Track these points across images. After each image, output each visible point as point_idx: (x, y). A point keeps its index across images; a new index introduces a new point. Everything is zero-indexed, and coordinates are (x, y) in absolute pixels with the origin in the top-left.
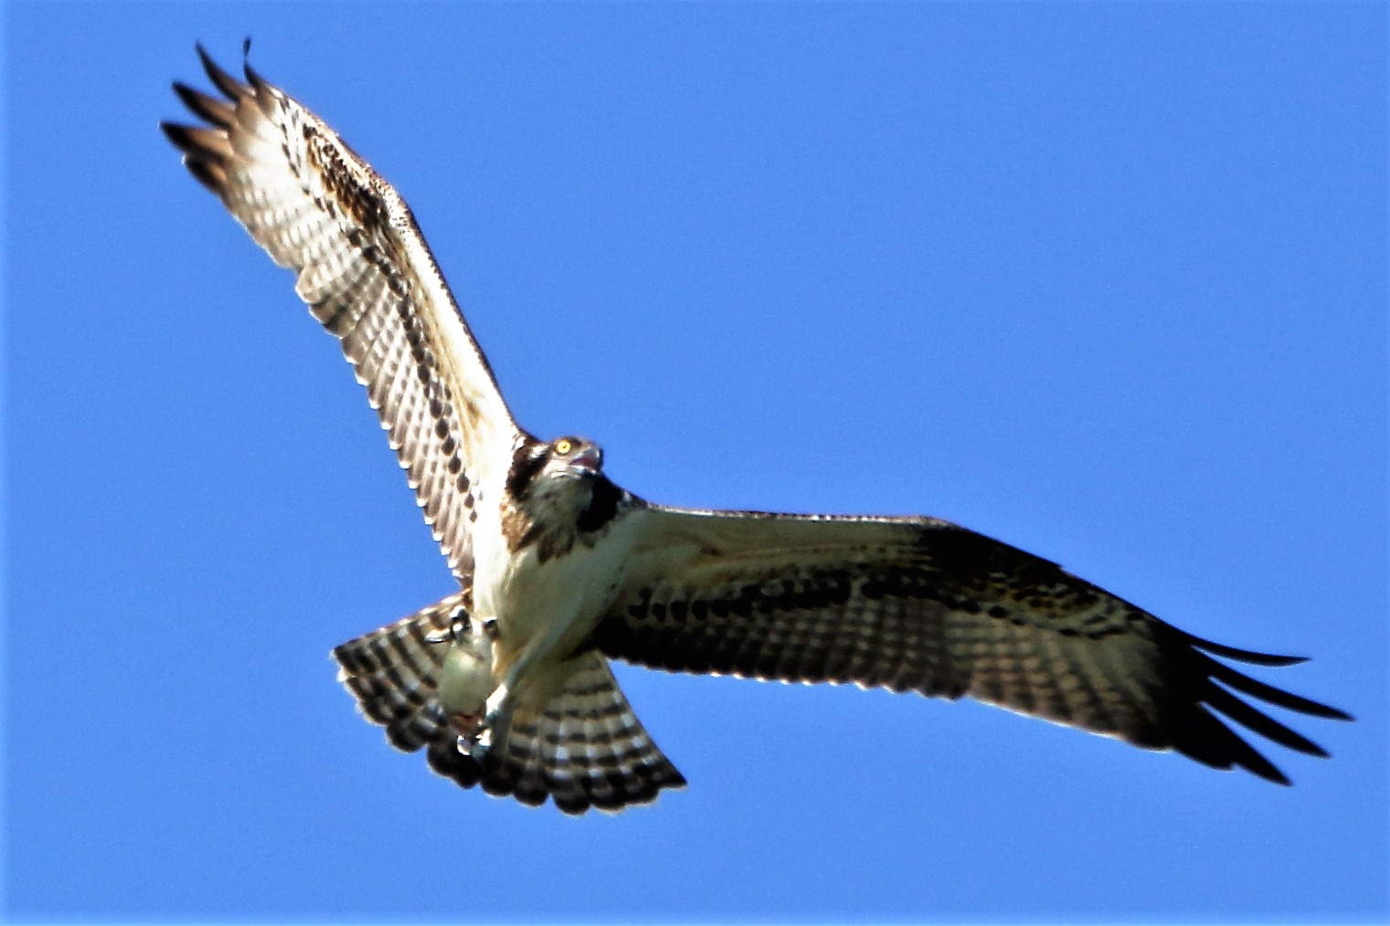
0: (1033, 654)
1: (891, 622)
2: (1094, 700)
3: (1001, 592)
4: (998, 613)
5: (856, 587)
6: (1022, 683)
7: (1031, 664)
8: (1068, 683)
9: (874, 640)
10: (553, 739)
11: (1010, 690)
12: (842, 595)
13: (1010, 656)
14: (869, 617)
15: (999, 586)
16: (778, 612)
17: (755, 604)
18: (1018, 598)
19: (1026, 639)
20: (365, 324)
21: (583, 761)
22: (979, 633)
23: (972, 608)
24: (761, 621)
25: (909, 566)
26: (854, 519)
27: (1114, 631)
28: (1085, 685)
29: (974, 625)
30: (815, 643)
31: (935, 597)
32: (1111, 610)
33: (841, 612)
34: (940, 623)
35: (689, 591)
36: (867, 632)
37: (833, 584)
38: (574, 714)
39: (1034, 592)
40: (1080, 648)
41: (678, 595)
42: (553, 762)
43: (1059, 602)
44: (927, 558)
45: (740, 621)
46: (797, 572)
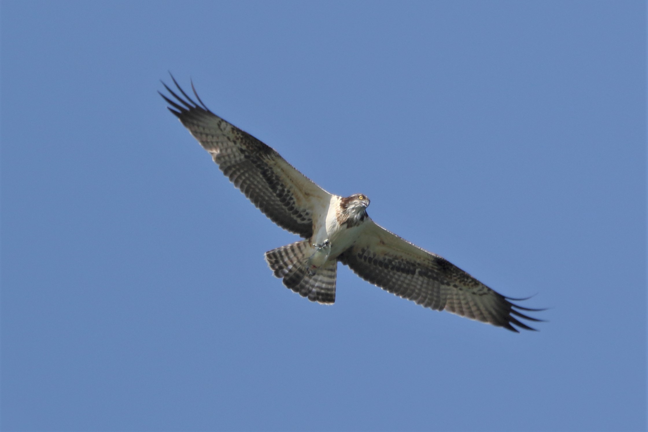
0: (465, 299)
1: (425, 285)
2: (481, 314)
3: (456, 280)
4: (455, 286)
5: (417, 270)
6: (461, 307)
7: (463, 302)
8: (474, 309)
9: (420, 290)
12: (413, 273)
13: (458, 299)
14: (420, 283)
15: (455, 278)
16: (395, 271)
17: (390, 266)
18: (460, 282)
19: (462, 295)
22: (449, 292)
23: (448, 284)
24: (391, 274)
25: (431, 268)
26: (419, 248)
27: (485, 294)
28: (478, 309)
29: (448, 290)
30: (405, 285)
31: (438, 280)
32: (483, 288)
33: (412, 278)
34: (439, 288)
35: (375, 255)
36: (418, 287)
37: (411, 268)
39: (463, 281)
40: (477, 298)
41: (371, 256)
43: (470, 284)
44: (436, 267)
45: (386, 271)
46: (402, 260)
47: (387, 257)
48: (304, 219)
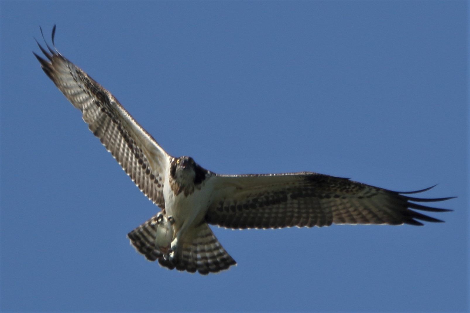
1: (302, 206)
5: (289, 196)
6: (351, 215)
9: (299, 212)
10: (196, 252)
11: (346, 219)
12: (285, 199)
13: (344, 208)
14: (296, 206)
16: (265, 207)
19: (348, 202)
20: (107, 133)
21: (206, 258)
22: (332, 204)
23: (328, 197)
24: (261, 211)
25: (304, 187)
26: (283, 175)
29: (330, 202)
30: (280, 215)
33: (286, 204)
36: (296, 210)
37: (281, 196)
38: (201, 243)
41: (232, 204)
42: (197, 259)
44: (309, 184)
45: (254, 211)
46: (268, 193)
47: (250, 199)
48: (159, 185)
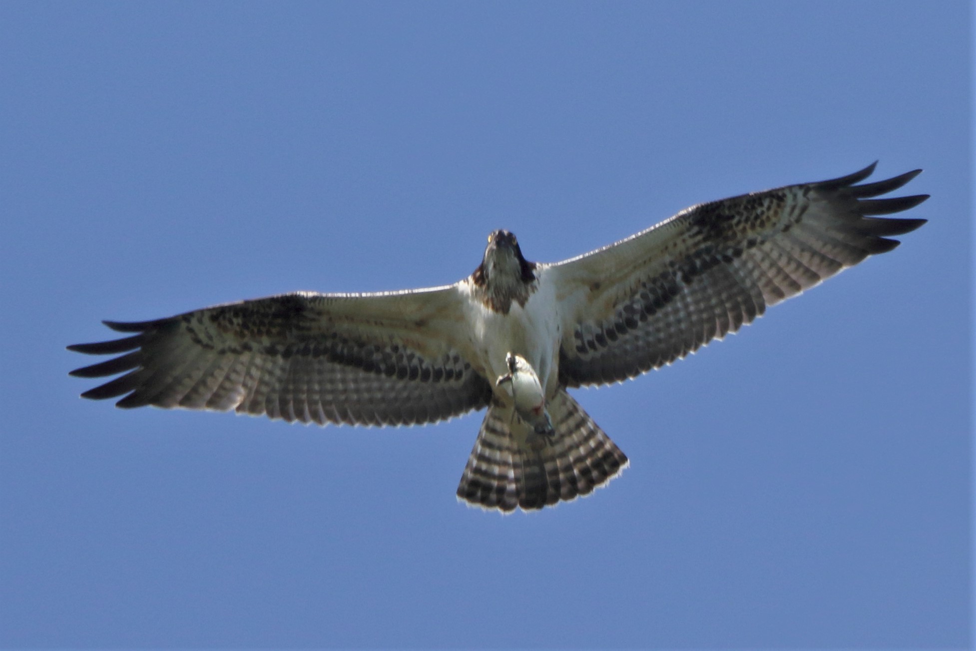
5: (679, 280)
12: (677, 289)
13: (771, 266)
19: (772, 249)
22: (750, 265)
26: (652, 228)
33: (682, 299)
37: (666, 284)
41: (595, 330)
45: (636, 333)
48: (459, 375)
